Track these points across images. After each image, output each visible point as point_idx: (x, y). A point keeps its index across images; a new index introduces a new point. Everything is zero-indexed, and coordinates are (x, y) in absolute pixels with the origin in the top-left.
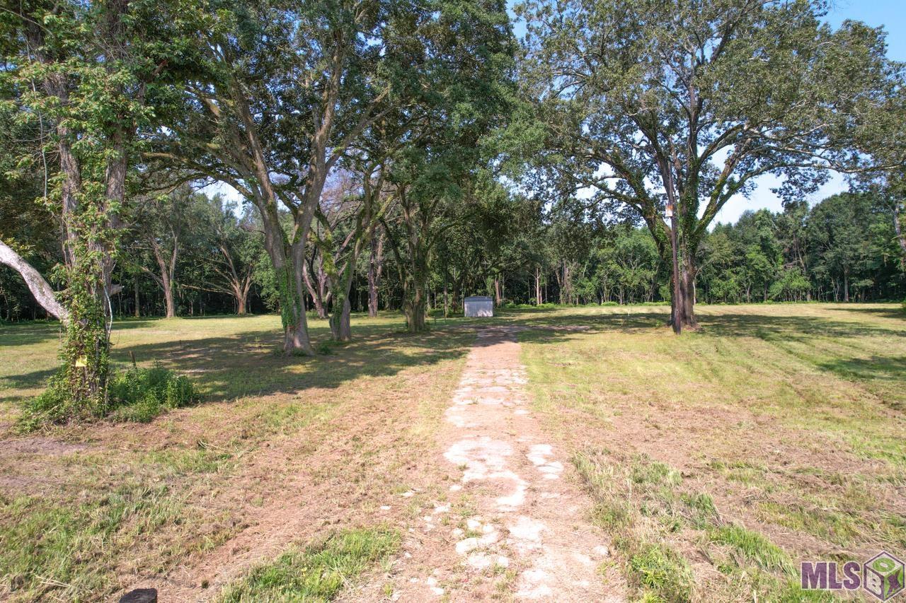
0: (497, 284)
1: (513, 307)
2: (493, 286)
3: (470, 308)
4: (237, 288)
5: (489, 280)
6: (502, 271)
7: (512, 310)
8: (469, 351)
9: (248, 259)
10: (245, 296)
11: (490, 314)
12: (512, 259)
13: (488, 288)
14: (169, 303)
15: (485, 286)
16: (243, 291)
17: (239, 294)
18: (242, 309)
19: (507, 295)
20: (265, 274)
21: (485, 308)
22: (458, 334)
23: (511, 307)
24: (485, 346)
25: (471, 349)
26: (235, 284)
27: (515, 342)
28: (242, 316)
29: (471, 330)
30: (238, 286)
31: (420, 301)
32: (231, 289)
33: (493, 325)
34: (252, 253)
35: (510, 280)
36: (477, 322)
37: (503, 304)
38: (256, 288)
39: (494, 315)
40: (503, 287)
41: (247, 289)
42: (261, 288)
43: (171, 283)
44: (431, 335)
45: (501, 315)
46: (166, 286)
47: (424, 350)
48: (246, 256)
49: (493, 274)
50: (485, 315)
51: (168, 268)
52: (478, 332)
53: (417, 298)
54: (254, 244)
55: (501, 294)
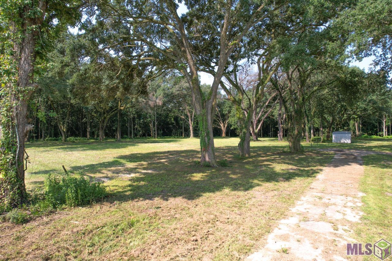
0: (356, 125)
1: (367, 137)
2: (354, 125)
3: (336, 138)
4: (222, 125)
5: (352, 122)
6: (360, 117)
7: (366, 139)
8: (321, 170)
9: (226, 112)
10: (225, 129)
11: (349, 141)
12: (365, 110)
13: (351, 126)
14: (192, 132)
15: (348, 126)
16: (224, 127)
17: (223, 128)
18: (224, 135)
19: (363, 130)
20: (233, 119)
21: (346, 138)
22: (322, 155)
23: (365, 137)
24: (336, 166)
25: (324, 168)
26: (221, 124)
27: (361, 165)
28: (224, 138)
29: (332, 152)
30: (222, 124)
31: (297, 134)
32: (220, 126)
33: (348, 149)
34: (228, 110)
35: (365, 122)
36: (339, 146)
37: (360, 135)
38: (229, 126)
39: (352, 142)
40: (361, 126)
41: (226, 126)
42: (231, 126)
43: (192, 123)
44: (303, 155)
45: (356, 142)
46: (190, 124)
47: (290, 167)
48: (225, 111)
49: (354, 118)
50: (346, 142)
51: (191, 117)
52: (335, 154)
53: (296, 132)
54: (229, 106)
55: (359, 130)
